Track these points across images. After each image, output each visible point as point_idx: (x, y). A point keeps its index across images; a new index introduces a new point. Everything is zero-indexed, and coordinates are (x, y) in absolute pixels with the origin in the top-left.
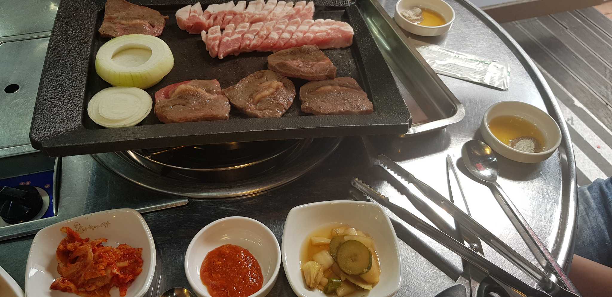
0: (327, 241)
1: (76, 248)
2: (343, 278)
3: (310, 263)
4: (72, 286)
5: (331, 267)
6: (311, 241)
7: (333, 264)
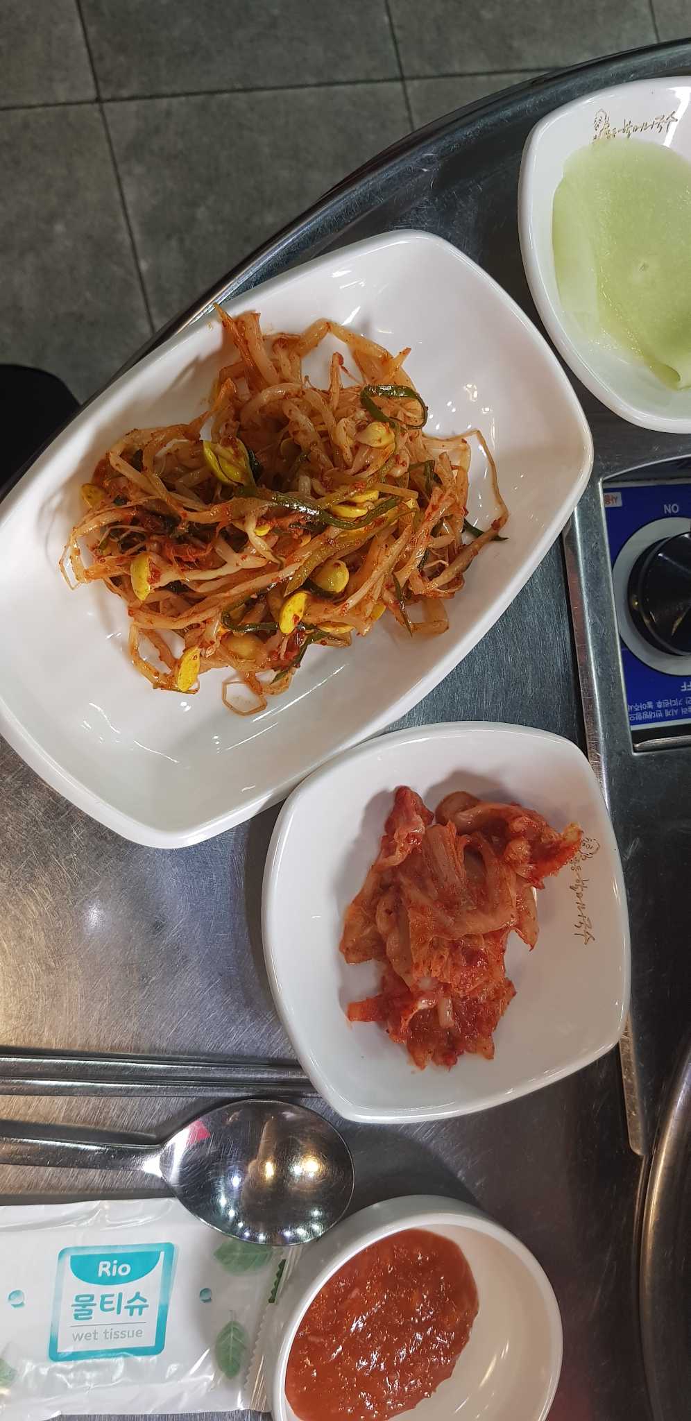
1: (512, 865)
4: (398, 858)
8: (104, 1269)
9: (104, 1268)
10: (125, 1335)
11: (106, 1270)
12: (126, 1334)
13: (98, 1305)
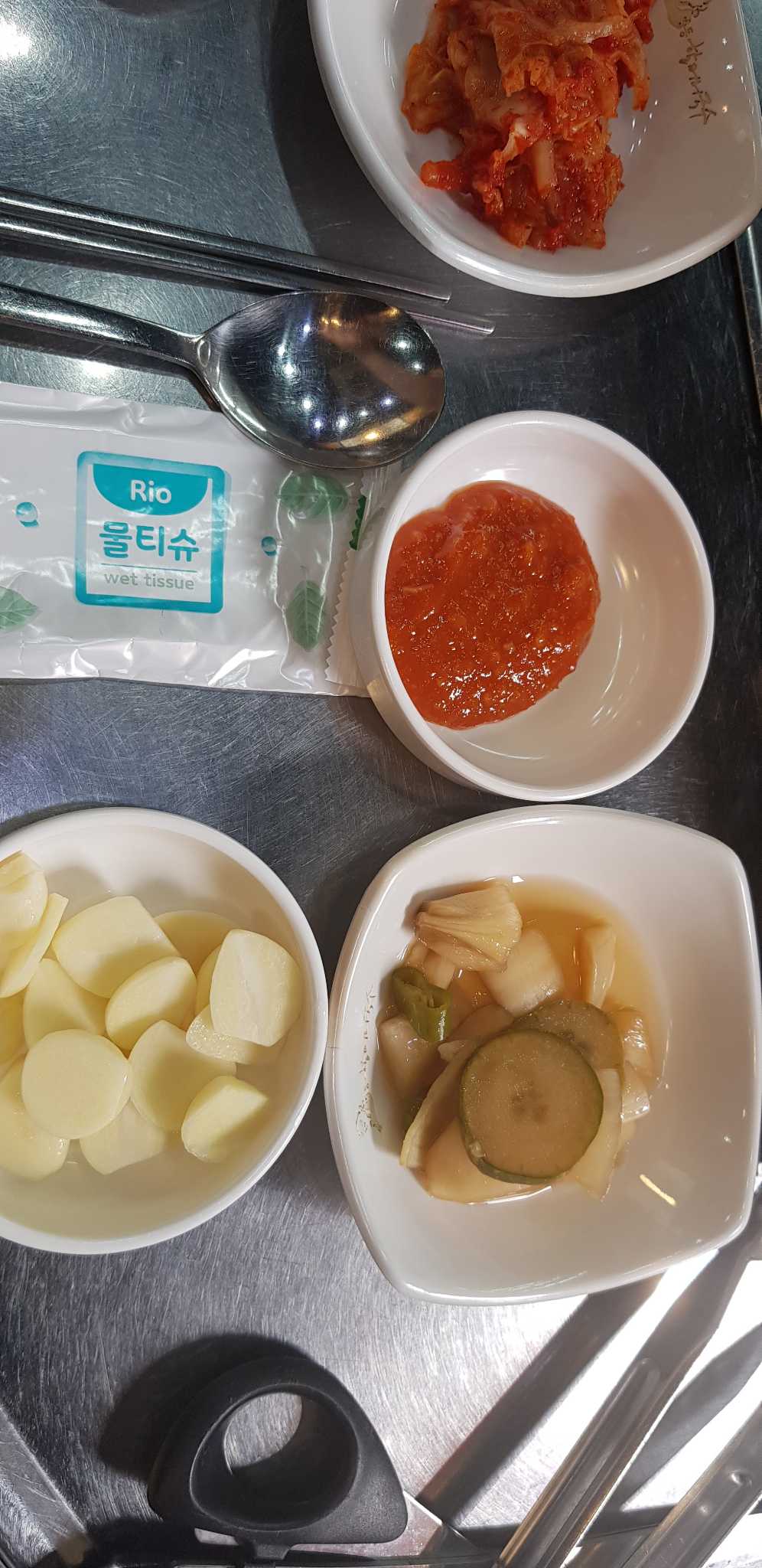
0: (598, 993)
2: (447, 1050)
3: (514, 919)
5: (493, 1001)
6: (597, 925)
7: (507, 1013)
8: (138, 491)
9: (136, 488)
10: (172, 585)
11: (140, 492)
12: (173, 582)
13: (134, 539)
